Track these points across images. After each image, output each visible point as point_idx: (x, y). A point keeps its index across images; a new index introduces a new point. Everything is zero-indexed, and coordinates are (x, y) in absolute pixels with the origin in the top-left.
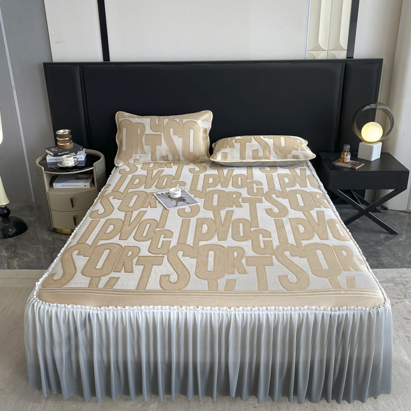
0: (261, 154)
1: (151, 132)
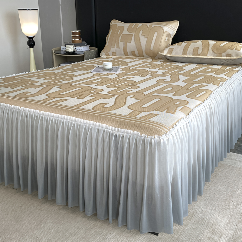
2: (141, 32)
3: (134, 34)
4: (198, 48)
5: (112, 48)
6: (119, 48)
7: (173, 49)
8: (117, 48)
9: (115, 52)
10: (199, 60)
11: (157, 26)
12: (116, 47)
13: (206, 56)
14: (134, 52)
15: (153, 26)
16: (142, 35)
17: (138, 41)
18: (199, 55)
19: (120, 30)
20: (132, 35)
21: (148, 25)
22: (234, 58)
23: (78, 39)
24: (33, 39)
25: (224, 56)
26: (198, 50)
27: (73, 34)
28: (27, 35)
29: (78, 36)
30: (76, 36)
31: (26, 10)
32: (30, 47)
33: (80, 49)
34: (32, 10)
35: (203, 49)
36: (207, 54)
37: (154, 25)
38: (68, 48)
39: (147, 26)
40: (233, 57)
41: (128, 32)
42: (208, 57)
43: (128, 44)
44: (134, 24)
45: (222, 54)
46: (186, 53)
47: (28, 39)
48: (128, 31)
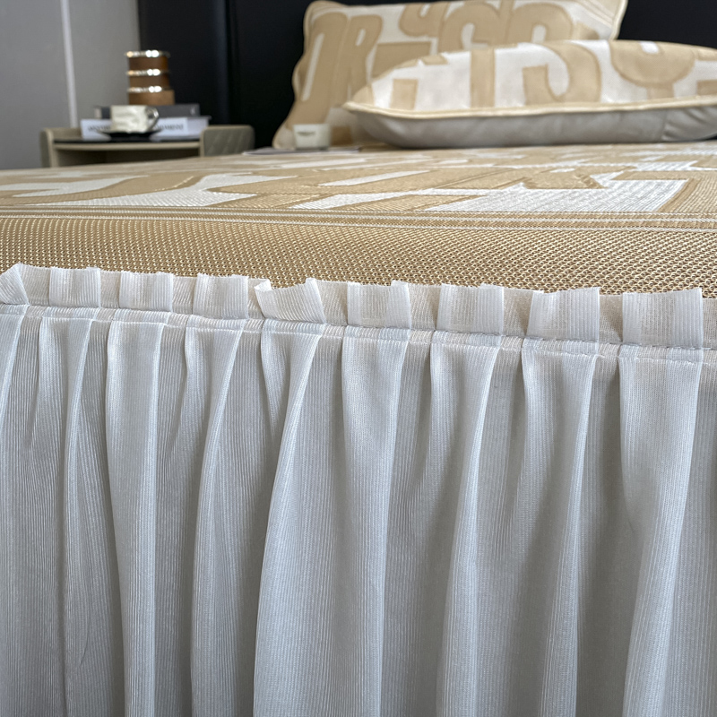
1: (401, 38)
2: (469, 28)
3: (434, 40)
15: (519, 2)
19: (362, 32)
20: (428, 44)
27: (136, 63)
38: (119, 116)
39: (490, 6)
41: (406, 33)
44: (426, 6)
48: (401, 29)
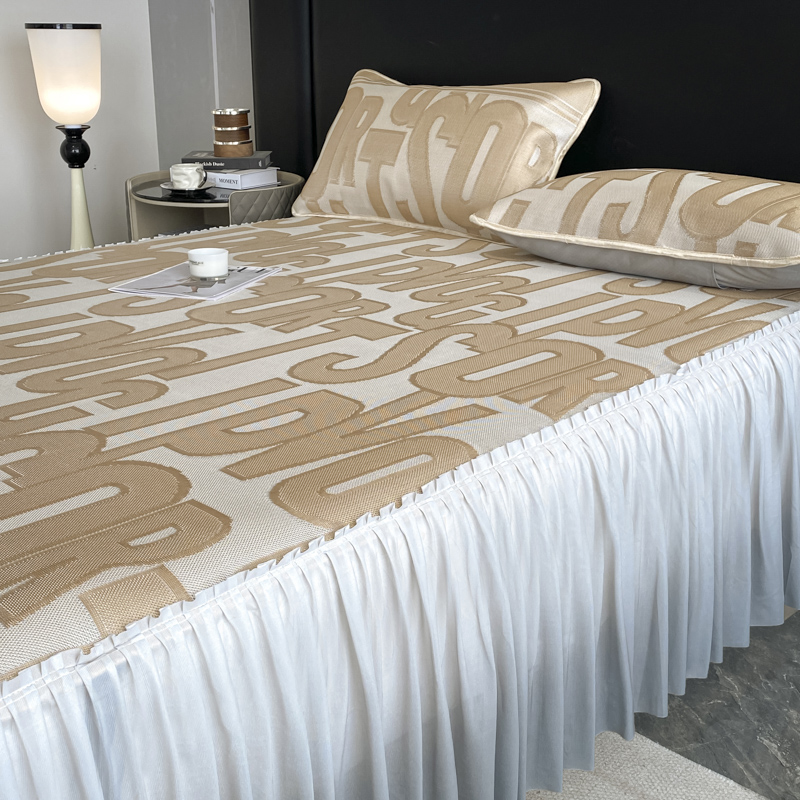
0: (629, 221)
2: (439, 122)
3: (409, 131)
4: (625, 206)
5: (329, 185)
6: (352, 185)
7: (527, 203)
8: (345, 184)
9: (338, 198)
10: (626, 259)
11: (502, 101)
12: (342, 180)
13: (653, 244)
14: (405, 203)
15: (491, 98)
16: (438, 137)
17: (420, 158)
18: (623, 237)
19: (366, 113)
20: (404, 134)
21: (472, 93)
22: (768, 262)
23: (236, 143)
24: (85, 136)
25: (723, 252)
26: (621, 216)
27: (221, 120)
28: (61, 121)
29: (235, 129)
30: (229, 129)
31: (52, 26)
32: (72, 166)
33: (229, 181)
34: (76, 27)
35: (643, 210)
36: (657, 236)
37: (495, 95)
38: (177, 174)
39: (466, 99)
40: (759, 257)
41: (393, 121)
42: (658, 251)
43: (385, 170)
44: (425, 91)
45: (721, 242)
46: (575, 226)
47: (63, 137)
48: (392, 116)
